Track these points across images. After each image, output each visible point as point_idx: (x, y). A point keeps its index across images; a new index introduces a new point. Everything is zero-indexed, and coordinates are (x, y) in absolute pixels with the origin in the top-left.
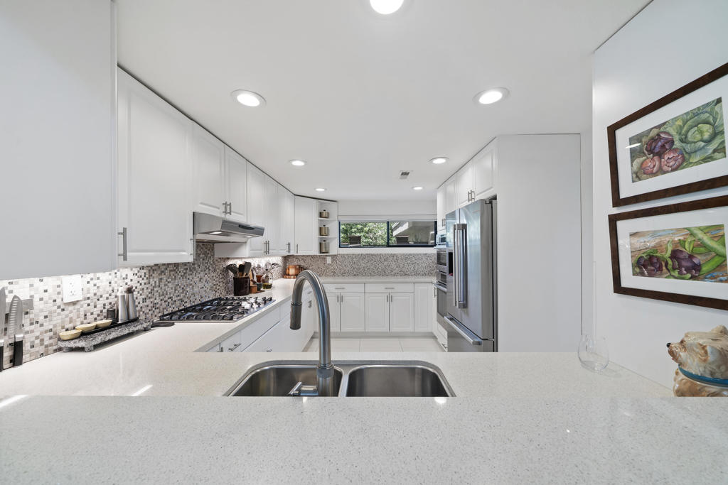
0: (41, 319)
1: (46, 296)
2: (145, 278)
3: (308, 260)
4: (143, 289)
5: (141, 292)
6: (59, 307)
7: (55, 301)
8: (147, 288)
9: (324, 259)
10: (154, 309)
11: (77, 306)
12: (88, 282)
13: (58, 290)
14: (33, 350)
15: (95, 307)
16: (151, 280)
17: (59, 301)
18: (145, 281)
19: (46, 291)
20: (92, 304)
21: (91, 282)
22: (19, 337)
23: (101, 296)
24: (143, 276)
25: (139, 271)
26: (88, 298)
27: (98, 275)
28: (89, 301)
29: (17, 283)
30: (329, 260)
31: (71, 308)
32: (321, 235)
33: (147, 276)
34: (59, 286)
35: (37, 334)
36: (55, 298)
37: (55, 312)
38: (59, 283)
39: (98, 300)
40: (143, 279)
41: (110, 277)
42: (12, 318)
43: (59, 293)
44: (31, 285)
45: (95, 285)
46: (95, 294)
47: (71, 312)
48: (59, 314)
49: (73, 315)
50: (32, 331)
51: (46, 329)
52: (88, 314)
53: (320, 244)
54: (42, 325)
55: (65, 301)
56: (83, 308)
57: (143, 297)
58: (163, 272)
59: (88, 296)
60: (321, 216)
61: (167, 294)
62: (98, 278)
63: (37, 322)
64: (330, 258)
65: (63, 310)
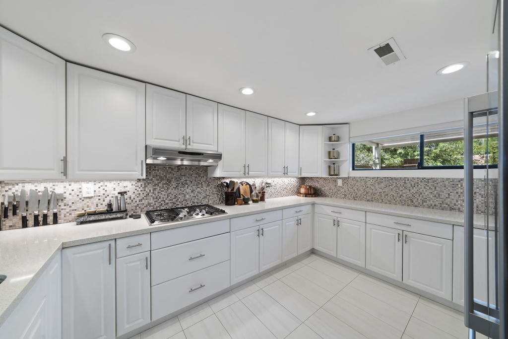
0: (70, 204)
1: (73, 193)
2: (141, 188)
3: (321, 182)
4: (140, 194)
5: (138, 195)
6: (80, 199)
7: (78, 196)
8: (143, 194)
9: (335, 181)
10: (148, 206)
11: (92, 200)
12: (99, 188)
13: (80, 190)
14: (65, 218)
15: (104, 201)
16: (146, 189)
17: (80, 196)
18: (141, 189)
19: (73, 190)
20: (102, 200)
21: (101, 187)
22: (55, 211)
23: (108, 196)
24: (140, 186)
25: (136, 183)
26: (99, 196)
27: (106, 183)
28: (99, 198)
29: (57, 185)
30: (340, 183)
31: (88, 200)
32: (330, 159)
33: (143, 186)
34: (80, 188)
35: (68, 211)
36: (78, 194)
37: (78, 201)
38: (80, 187)
39: (106, 197)
40: (140, 188)
41: (114, 185)
42: (52, 202)
43: (80, 192)
44: (65, 187)
45: (104, 189)
46: (104, 194)
47: (88, 202)
48: (80, 203)
49: (89, 204)
50: (65, 209)
51: (73, 209)
52: (99, 204)
53: (329, 167)
54: (70, 207)
55: (83, 196)
56: (96, 201)
57: (140, 198)
58: (157, 184)
59: (99, 195)
60: (330, 141)
61: (160, 198)
62: (106, 186)
63: (68, 205)
64: (341, 180)
65: (83, 200)
